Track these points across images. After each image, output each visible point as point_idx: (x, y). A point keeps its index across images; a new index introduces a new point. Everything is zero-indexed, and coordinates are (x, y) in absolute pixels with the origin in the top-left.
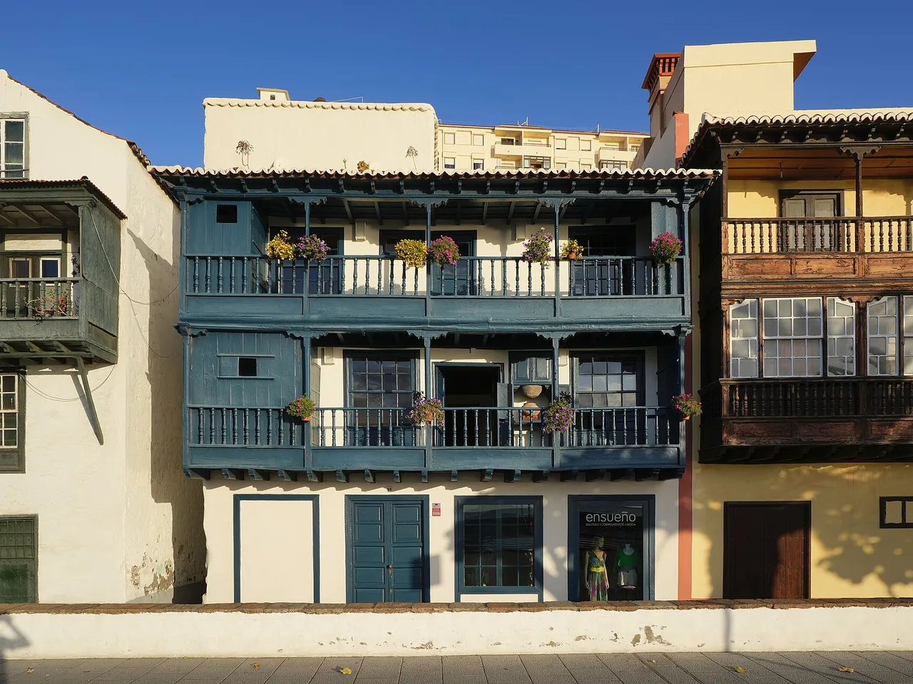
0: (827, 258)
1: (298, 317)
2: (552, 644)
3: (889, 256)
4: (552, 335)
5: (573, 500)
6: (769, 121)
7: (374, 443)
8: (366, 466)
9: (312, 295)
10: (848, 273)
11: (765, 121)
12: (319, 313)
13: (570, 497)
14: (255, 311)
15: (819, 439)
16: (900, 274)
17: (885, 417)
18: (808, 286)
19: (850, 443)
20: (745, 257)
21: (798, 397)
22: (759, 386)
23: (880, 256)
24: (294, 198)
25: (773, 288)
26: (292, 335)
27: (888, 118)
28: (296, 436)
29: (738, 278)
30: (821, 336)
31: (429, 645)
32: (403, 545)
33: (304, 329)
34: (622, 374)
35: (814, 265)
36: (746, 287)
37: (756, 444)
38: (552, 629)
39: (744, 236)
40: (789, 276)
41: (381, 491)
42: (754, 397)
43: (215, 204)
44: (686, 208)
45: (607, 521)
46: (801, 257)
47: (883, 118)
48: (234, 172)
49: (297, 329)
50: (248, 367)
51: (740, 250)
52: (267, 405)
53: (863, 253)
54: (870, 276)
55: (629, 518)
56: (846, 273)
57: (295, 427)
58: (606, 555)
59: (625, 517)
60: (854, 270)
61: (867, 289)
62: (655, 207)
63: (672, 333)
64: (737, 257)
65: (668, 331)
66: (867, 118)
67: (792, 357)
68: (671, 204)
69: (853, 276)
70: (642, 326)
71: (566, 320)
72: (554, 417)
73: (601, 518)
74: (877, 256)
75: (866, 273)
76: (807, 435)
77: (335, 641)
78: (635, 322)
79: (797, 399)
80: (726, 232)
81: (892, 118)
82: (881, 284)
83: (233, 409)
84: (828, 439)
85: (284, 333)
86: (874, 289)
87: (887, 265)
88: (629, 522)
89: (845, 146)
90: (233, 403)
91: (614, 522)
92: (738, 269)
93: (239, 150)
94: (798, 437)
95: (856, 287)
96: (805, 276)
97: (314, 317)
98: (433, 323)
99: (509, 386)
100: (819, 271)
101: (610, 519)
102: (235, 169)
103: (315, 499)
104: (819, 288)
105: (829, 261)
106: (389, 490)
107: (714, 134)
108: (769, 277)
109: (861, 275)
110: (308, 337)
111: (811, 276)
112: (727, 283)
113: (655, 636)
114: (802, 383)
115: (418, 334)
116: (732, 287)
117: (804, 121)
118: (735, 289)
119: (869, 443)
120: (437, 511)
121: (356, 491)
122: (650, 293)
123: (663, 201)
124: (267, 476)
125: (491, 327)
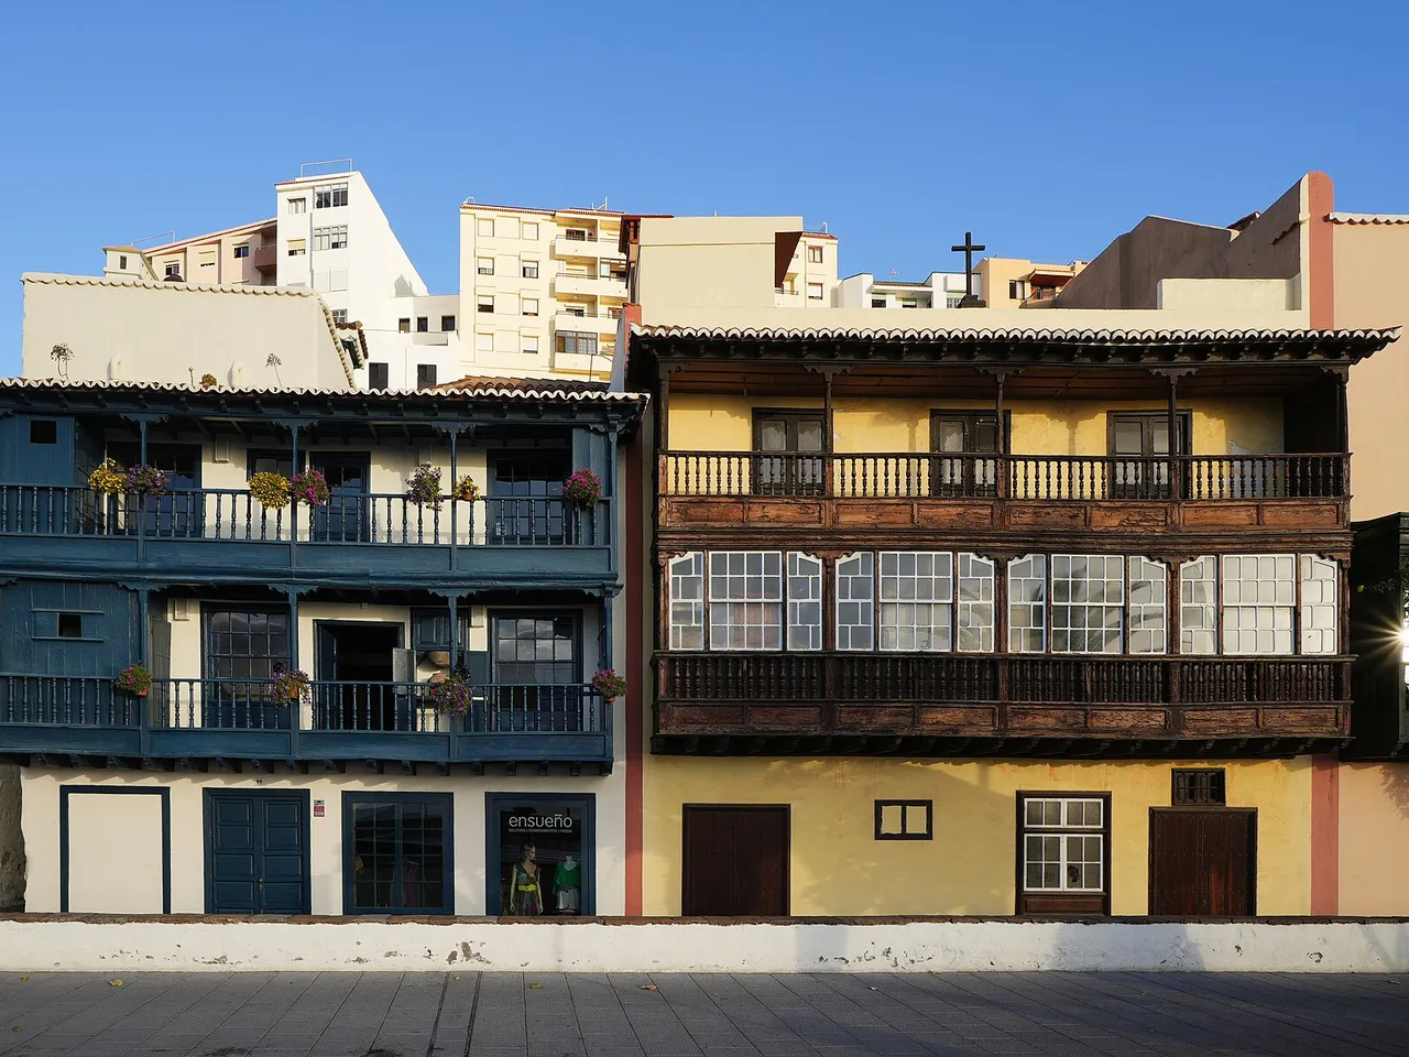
0: (787, 503)
1: (132, 565)
2: (359, 960)
3: (861, 502)
4: (448, 594)
5: (491, 799)
6: (708, 335)
7: (241, 723)
8: (217, 753)
9: (148, 538)
10: (813, 522)
11: (704, 334)
12: (160, 559)
13: (487, 795)
14: (78, 557)
15: (778, 728)
16: (875, 525)
17: (857, 702)
18: (764, 537)
19: (814, 733)
20: (688, 499)
21: (751, 674)
22: (705, 660)
23: (851, 502)
24: (127, 415)
25: (721, 539)
26: (124, 587)
27: (850, 335)
28: (131, 713)
29: (678, 526)
30: (780, 600)
31: (223, 960)
32: (276, 853)
33: (139, 580)
34: (554, 639)
35: (772, 512)
36: (687, 536)
37: (699, 733)
38: (359, 943)
39: (687, 473)
40: (741, 525)
41: (249, 784)
42: (698, 674)
43: (29, 419)
44: (613, 438)
45: (535, 827)
46: (755, 501)
47: (844, 335)
48: (47, 384)
49: (131, 580)
50: (70, 624)
51: (682, 489)
52: (94, 673)
53: (831, 498)
54: (840, 527)
55: (563, 823)
56: (810, 522)
57: (129, 703)
58: (539, 870)
59: (558, 822)
60: (820, 518)
61: (835, 543)
62: (577, 435)
63: (596, 593)
64: (677, 499)
65: (592, 591)
66: (826, 335)
67: (746, 625)
68: (596, 431)
69: (817, 526)
70: (558, 583)
71: (465, 574)
72: (445, 695)
73: (528, 822)
74: (847, 502)
75: (834, 522)
76: (762, 722)
77: (118, 954)
78: (550, 578)
79: (749, 678)
80: (665, 467)
81: (855, 335)
82: (852, 537)
83: (51, 679)
84: (787, 728)
85: (115, 583)
86: (843, 543)
87: (860, 513)
88: (564, 827)
89: (811, 364)
90: (52, 673)
91: (545, 827)
92: (678, 515)
93: (55, 355)
94: (751, 725)
95: (823, 539)
96: (760, 525)
97: (152, 565)
98: (299, 575)
99: (410, 653)
100: (777, 519)
101: (540, 824)
102: (49, 381)
103: (164, 792)
104: (776, 540)
105: (790, 507)
106: (259, 782)
107: (647, 346)
108: (717, 525)
109: (827, 525)
110: (144, 589)
111: (767, 525)
112: (665, 532)
113: (473, 953)
114: (756, 658)
115: (281, 589)
116: (671, 536)
117: (750, 335)
118: (674, 539)
119: (836, 733)
120: (320, 810)
121: (217, 783)
122: (569, 542)
123: (585, 427)
124: (98, 763)
125: (372, 582)
